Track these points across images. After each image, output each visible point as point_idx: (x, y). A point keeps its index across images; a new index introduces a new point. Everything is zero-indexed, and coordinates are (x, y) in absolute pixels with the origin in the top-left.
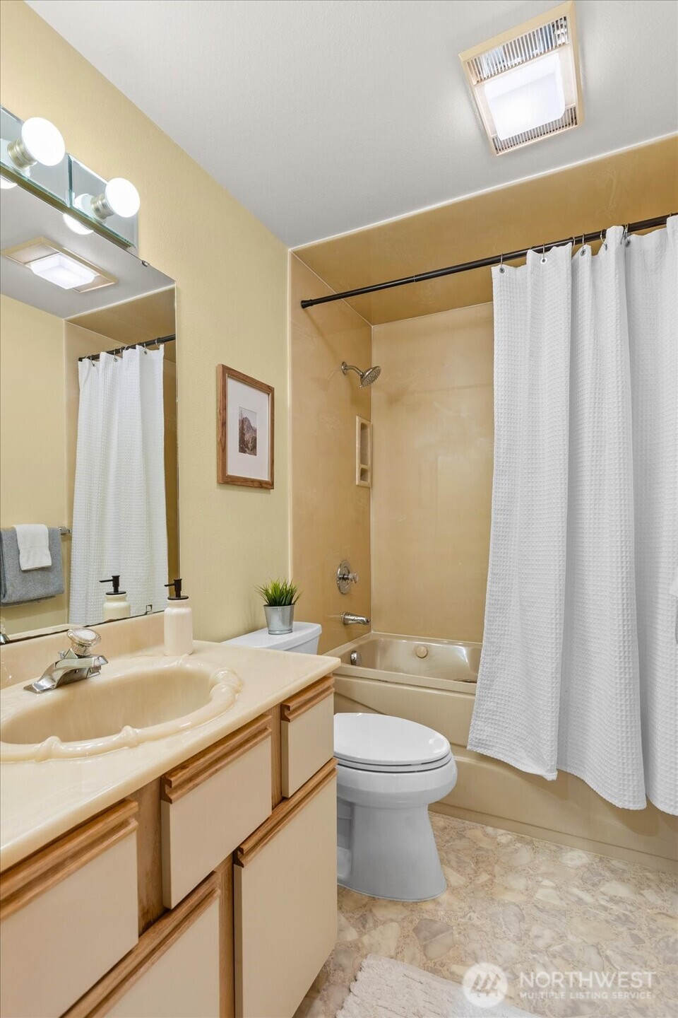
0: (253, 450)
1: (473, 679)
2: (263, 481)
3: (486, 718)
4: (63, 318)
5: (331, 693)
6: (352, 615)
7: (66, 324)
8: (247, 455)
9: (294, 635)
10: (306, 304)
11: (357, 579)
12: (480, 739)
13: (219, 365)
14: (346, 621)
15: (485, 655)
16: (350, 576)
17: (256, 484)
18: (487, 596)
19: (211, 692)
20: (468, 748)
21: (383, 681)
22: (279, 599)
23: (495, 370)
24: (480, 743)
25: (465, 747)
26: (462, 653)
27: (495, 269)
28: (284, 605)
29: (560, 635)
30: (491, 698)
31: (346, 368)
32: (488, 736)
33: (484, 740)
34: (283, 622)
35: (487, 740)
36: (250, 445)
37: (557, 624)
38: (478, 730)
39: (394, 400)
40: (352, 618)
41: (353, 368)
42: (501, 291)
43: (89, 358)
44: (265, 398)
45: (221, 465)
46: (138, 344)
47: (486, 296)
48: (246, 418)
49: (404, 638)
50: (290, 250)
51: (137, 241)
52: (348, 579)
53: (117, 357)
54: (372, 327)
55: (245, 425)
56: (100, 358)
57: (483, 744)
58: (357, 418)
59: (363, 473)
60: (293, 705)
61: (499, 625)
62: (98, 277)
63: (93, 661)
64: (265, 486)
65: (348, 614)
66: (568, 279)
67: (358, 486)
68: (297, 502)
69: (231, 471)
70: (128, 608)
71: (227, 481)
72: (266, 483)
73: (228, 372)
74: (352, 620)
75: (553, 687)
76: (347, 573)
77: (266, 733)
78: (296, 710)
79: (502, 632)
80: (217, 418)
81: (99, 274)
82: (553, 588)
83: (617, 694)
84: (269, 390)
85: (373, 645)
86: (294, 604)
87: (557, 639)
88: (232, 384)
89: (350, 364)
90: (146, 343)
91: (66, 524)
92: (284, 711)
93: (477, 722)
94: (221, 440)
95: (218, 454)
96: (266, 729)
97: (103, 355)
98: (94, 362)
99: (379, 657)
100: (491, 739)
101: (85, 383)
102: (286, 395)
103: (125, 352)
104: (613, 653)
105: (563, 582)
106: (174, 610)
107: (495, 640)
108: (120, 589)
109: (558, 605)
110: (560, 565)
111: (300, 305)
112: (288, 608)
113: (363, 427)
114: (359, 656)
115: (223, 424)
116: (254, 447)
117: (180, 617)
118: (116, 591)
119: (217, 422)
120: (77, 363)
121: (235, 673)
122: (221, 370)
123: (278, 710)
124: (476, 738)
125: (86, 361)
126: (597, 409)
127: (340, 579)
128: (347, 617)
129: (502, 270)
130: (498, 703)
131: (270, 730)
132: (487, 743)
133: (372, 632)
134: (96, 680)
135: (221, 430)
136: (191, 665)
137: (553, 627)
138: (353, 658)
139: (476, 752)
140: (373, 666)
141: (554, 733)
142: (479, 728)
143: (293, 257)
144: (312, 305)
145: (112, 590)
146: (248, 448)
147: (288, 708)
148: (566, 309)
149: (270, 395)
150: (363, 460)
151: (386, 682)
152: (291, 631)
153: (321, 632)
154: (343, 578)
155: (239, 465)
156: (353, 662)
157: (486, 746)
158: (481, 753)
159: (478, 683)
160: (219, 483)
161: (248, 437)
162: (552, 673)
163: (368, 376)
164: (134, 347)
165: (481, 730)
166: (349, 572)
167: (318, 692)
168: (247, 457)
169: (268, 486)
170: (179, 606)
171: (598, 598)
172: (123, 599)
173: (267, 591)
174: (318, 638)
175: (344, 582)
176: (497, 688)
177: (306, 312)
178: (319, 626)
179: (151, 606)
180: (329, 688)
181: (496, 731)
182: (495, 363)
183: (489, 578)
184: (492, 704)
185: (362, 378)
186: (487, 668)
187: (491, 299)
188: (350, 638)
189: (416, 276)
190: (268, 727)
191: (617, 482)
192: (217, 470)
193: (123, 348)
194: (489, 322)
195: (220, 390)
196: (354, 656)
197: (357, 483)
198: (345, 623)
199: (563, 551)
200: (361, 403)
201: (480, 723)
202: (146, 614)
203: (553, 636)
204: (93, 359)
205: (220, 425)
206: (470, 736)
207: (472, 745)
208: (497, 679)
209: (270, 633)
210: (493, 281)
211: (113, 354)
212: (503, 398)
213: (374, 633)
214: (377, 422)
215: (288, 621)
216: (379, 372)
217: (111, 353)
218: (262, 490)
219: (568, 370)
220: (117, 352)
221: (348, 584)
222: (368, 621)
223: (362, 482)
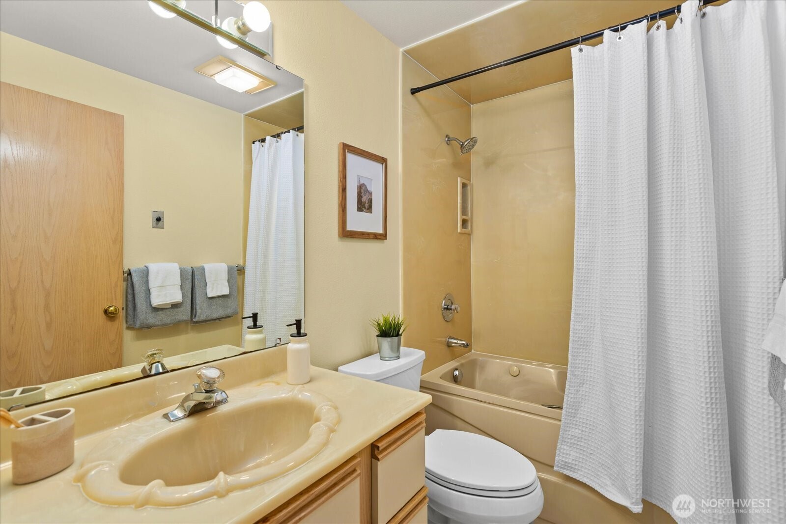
0: (369, 209)
1: (560, 406)
2: (378, 233)
3: (571, 443)
4: (242, 113)
5: (422, 428)
6: (455, 339)
7: (244, 117)
8: (364, 213)
9: (402, 361)
10: (414, 91)
11: (459, 310)
12: (566, 462)
13: (340, 143)
14: (450, 344)
15: (570, 386)
16: (453, 307)
17: (371, 236)
18: (571, 334)
19: (310, 430)
20: (555, 468)
21: (478, 400)
22: (389, 331)
23: (576, 136)
24: (566, 465)
25: (553, 467)
26: (551, 373)
27: (574, 50)
28: (393, 336)
29: (643, 376)
30: (576, 425)
31: (449, 140)
32: (573, 460)
33: (570, 463)
34: (392, 349)
35: (573, 464)
36: (366, 205)
37: (639, 365)
38: (563, 453)
39: (489, 163)
40: (456, 341)
41: (455, 139)
42: (580, 68)
43: (259, 141)
44: (379, 167)
45: (341, 223)
46: (292, 130)
47: (568, 75)
48: (363, 184)
49: (497, 358)
50: (401, 50)
51: (273, 52)
52: (451, 309)
53: (278, 139)
54: (472, 105)
55: (362, 190)
56: (266, 141)
57: (568, 466)
58: (459, 179)
59: (464, 222)
60: (381, 445)
61: (583, 360)
62: (262, 81)
63: (217, 396)
64: (379, 237)
65: (452, 338)
66: (644, 52)
67: (459, 233)
68: (407, 248)
69: (350, 227)
70: (264, 340)
71: (346, 234)
72: (380, 235)
73: (347, 148)
74: (456, 343)
75: (637, 425)
76: (450, 304)
77: (354, 475)
78: (385, 449)
79: (586, 367)
80: (339, 185)
81: (262, 80)
82: (635, 331)
83: (704, 439)
84: (383, 161)
85: (473, 364)
86: (401, 335)
87: (640, 379)
88: (351, 157)
89: (452, 137)
90: (297, 128)
91: (241, 263)
92: (374, 451)
93: (563, 446)
94: (341, 202)
95: (339, 214)
96: (355, 470)
97: (268, 138)
98: (263, 144)
99: (478, 374)
100: (577, 463)
101: (256, 159)
102: (397, 165)
103: (283, 135)
104: (699, 398)
105: (645, 327)
106: (295, 346)
107: (579, 373)
108: (258, 323)
109: (641, 348)
110: (642, 311)
111: (409, 92)
112: (396, 339)
113: (464, 186)
114: (461, 373)
115: (343, 190)
116: (370, 207)
117: (298, 352)
118: (255, 326)
119: (339, 188)
120: (251, 145)
121: (336, 408)
122: (342, 147)
123: (369, 450)
124: (562, 461)
125: (257, 143)
126: (675, 166)
127: (444, 309)
128: (450, 340)
129: (581, 50)
130: (582, 431)
131: (359, 471)
132: (573, 466)
133: (473, 351)
134: (223, 409)
135: (341, 195)
136: (305, 395)
137: (636, 367)
138: (455, 374)
139: (562, 473)
140: (471, 385)
141: (638, 467)
142: (565, 452)
143: (403, 54)
144: (419, 91)
145: (252, 324)
146: (365, 208)
147: (378, 447)
148: (643, 79)
149: (384, 164)
150: (464, 212)
151: (481, 401)
152: (398, 358)
153: (425, 358)
154: (447, 309)
155: (357, 221)
156: (455, 380)
157: (571, 469)
158: (567, 474)
159: (564, 411)
160: (339, 236)
161: (365, 199)
162: (636, 411)
163: (467, 145)
164: (289, 132)
165: (567, 454)
166: (452, 304)
167: (408, 429)
168: (364, 214)
169: (383, 237)
170: (299, 342)
171: (681, 342)
172: (261, 332)
173: (379, 324)
174: (422, 364)
175: (448, 311)
176: (581, 417)
177: (416, 97)
178: (423, 352)
179: (280, 339)
180: (421, 423)
181: (581, 456)
182: (575, 130)
183: (572, 318)
184: (577, 431)
185: (462, 146)
186: (571, 398)
187: (571, 77)
188: (454, 357)
189: (504, 61)
190: (357, 469)
191: (699, 235)
192: (339, 226)
193: (282, 133)
194: (570, 95)
195: (341, 163)
196: (457, 373)
197: (459, 231)
198: (449, 345)
199: (645, 298)
200: (462, 167)
201: (565, 447)
202: (275, 346)
203: (636, 376)
204: (262, 142)
205: (341, 190)
206: (557, 458)
207: (558, 467)
208: (582, 408)
209: (382, 358)
210: (573, 60)
211: (275, 137)
212: (583, 160)
213: (475, 353)
214: (476, 182)
215: (396, 349)
216: (476, 142)
217: (273, 136)
218: (376, 241)
219: (645, 132)
220: (278, 136)
221: (451, 313)
222: (467, 345)
223: (463, 229)
